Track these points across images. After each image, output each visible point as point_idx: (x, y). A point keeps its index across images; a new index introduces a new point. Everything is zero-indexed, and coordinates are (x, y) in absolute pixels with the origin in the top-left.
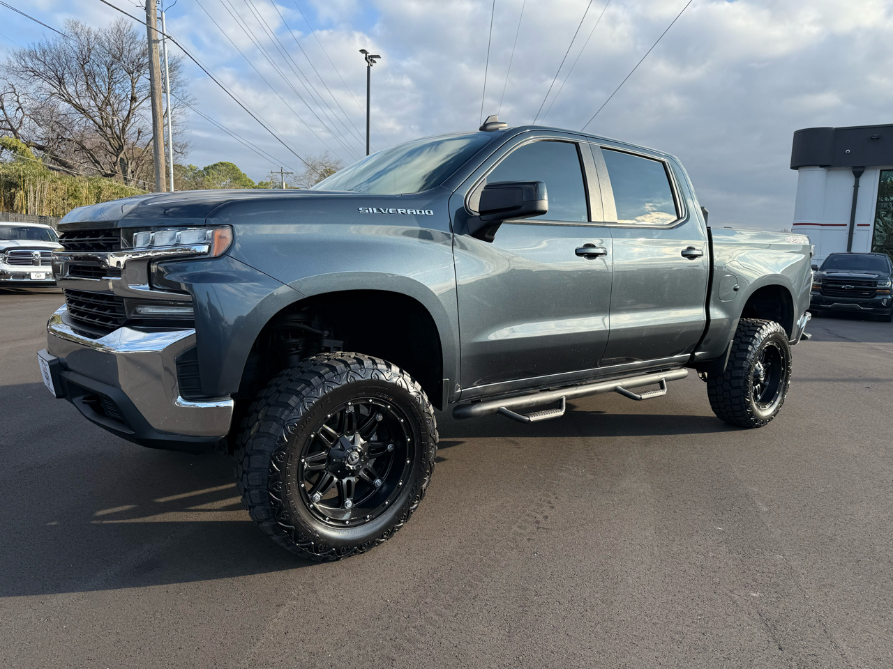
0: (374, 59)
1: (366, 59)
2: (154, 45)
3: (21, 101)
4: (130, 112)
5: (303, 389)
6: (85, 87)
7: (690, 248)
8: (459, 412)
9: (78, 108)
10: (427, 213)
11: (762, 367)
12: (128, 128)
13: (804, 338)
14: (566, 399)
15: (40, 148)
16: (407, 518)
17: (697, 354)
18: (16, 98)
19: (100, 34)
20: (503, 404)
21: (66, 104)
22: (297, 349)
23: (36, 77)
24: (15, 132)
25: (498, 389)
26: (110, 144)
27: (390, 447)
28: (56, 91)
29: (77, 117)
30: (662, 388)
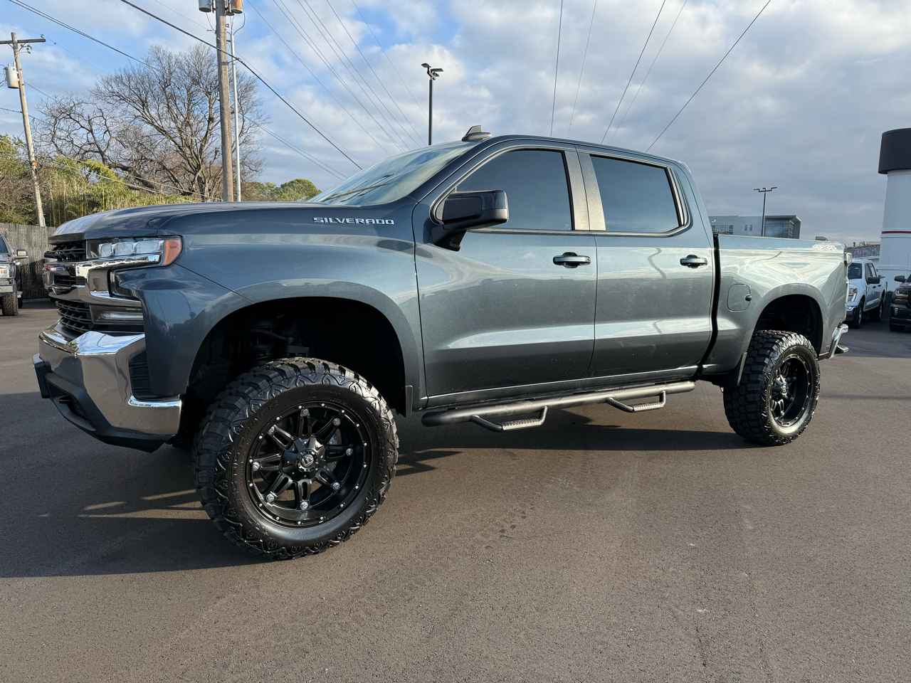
0: (437, 72)
1: (428, 72)
2: (223, 67)
3: (108, 124)
4: (207, 132)
5: (251, 392)
6: (166, 109)
7: (691, 257)
8: (428, 419)
9: (161, 130)
10: (387, 223)
11: (784, 382)
12: (206, 147)
13: (838, 351)
14: (548, 410)
15: (125, 169)
16: (364, 522)
17: (705, 366)
18: (104, 122)
19: (180, 58)
20: (476, 413)
21: (149, 126)
22: (265, 355)
23: (121, 101)
24: (102, 153)
25: (471, 397)
26: (189, 163)
27: (349, 451)
28: (139, 114)
29: (160, 138)
30: (661, 400)
